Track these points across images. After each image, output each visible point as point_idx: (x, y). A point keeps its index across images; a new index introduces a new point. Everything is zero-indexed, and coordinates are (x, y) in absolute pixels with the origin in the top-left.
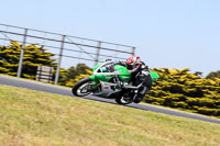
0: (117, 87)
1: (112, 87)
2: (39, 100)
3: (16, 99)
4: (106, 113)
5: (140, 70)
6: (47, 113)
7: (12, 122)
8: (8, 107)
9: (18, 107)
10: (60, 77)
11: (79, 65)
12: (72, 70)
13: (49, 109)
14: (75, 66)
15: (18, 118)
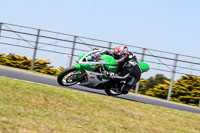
0: (104, 77)
1: (98, 77)
2: (123, 108)
3: (102, 107)
4: (184, 121)
5: (127, 59)
6: (131, 119)
7: (99, 127)
8: (96, 114)
9: (105, 113)
10: (140, 86)
11: (157, 75)
12: (151, 80)
13: (132, 116)
14: (154, 76)
15: (105, 124)
